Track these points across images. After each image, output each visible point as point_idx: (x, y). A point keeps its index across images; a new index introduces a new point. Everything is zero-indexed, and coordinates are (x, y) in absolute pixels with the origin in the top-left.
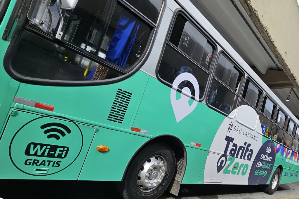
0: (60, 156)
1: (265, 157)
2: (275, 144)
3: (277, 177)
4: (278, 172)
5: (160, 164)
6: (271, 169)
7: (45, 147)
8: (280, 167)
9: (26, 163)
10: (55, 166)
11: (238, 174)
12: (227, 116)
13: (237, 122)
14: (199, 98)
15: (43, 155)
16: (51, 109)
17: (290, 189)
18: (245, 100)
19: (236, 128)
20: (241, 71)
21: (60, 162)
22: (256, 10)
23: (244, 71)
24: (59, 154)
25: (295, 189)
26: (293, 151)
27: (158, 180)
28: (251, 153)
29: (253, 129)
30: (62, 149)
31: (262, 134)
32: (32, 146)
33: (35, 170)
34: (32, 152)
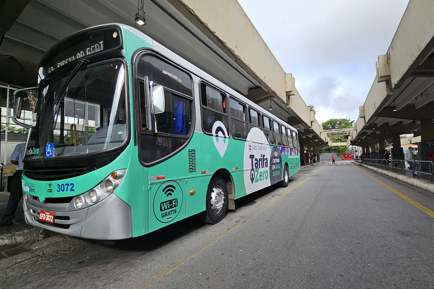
0: (175, 206)
1: (275, 161)
2: (278, 147)
3: (286, 172)
4: (286, 168)
5: (220, 191)
6: (281, 167)
7: (167, 203)
8: (286, 164)
9: (162, 217)
10: (175, 213)
11: (263, 180)
12: (246, 141)
13: (253, 142)
14: (228, 136)
15: (168, 209)
16: (164, 178)
17: (296, 178)
18: (252, 124)
19: (253, 147)
20: (244, 104)
21: (176, 209)
22: (239, 56)
23: (245, 103)
24: (174, 204)
25: (300, 177)
26: (290, 148)
27: (222, 203)
28: (266, 161)
29: (263, 143)
30: (175, 201)
31: (269, 144)
32: (162, 204)
33: (167, 219)
34: (163, 209)
